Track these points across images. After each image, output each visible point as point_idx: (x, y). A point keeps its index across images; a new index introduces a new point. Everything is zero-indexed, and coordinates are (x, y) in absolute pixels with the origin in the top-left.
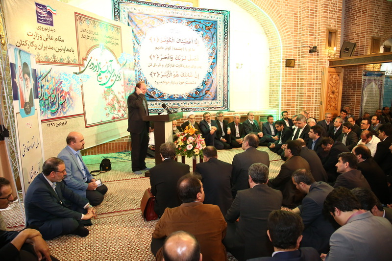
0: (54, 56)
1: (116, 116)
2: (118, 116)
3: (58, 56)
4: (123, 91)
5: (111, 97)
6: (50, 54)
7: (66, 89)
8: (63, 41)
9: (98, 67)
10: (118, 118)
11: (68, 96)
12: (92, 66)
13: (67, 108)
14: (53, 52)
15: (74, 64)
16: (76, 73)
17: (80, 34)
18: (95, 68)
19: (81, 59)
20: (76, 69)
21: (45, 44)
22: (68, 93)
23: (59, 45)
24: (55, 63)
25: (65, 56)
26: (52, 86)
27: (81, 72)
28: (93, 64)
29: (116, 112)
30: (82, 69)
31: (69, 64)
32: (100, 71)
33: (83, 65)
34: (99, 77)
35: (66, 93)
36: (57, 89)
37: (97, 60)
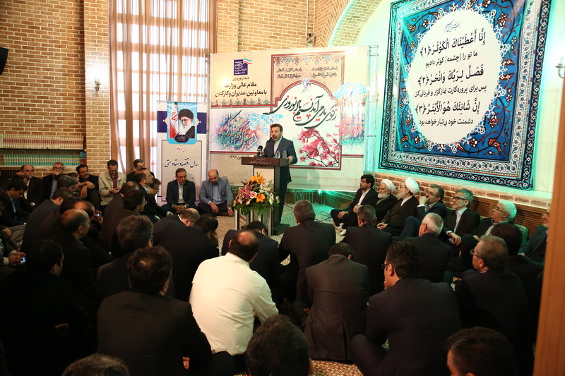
0: (245, 100)
1: (316, 162)
2: (320, 163)
3: (249, 99)
4: (338, 133)
5: (312, 139)
6: (241, 98)
7: (252, 128)
8: (256, 85)
9: (296, 106)
10: (321, 165)
11: (253, 134)
12: (288, 105)
13: (251, 145)
14: (245, 96)
15: (266, 105)
16: (266, 114)
17: (276, 75)
18: (292, 107)
19: (274, 100)
20: (268, 110)
21: (238, 91)
22: (255, 132)
23: (251, 89)
24: (245, 105)
25: (255, 99)
26: (239, 125)
27: (272, 112)
28: (289, 103)
29: (318, 158)
30: (274, 109)
31: (259, 105)
32: (298, 109)
33: (276, 105)
34: (296, 116)
35: (252, 132)
36: (243, 128)
37: (296, 98)
